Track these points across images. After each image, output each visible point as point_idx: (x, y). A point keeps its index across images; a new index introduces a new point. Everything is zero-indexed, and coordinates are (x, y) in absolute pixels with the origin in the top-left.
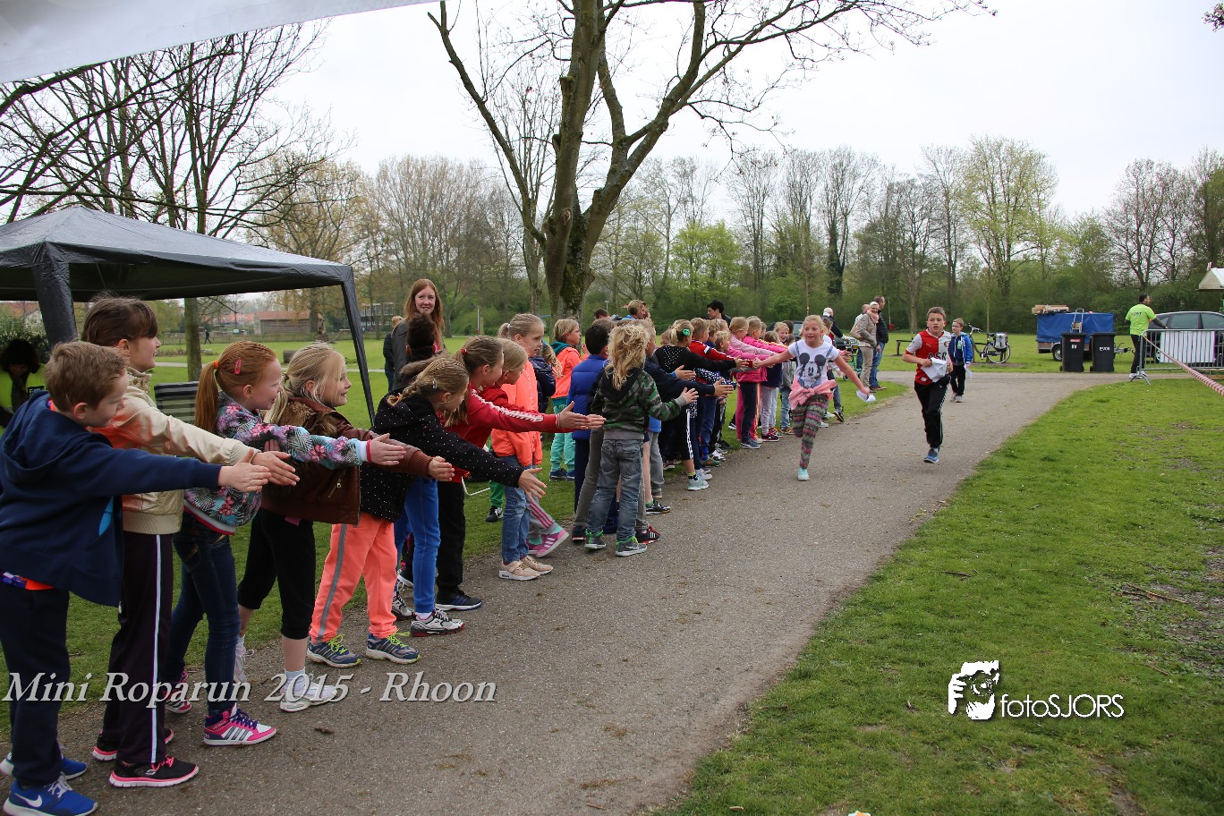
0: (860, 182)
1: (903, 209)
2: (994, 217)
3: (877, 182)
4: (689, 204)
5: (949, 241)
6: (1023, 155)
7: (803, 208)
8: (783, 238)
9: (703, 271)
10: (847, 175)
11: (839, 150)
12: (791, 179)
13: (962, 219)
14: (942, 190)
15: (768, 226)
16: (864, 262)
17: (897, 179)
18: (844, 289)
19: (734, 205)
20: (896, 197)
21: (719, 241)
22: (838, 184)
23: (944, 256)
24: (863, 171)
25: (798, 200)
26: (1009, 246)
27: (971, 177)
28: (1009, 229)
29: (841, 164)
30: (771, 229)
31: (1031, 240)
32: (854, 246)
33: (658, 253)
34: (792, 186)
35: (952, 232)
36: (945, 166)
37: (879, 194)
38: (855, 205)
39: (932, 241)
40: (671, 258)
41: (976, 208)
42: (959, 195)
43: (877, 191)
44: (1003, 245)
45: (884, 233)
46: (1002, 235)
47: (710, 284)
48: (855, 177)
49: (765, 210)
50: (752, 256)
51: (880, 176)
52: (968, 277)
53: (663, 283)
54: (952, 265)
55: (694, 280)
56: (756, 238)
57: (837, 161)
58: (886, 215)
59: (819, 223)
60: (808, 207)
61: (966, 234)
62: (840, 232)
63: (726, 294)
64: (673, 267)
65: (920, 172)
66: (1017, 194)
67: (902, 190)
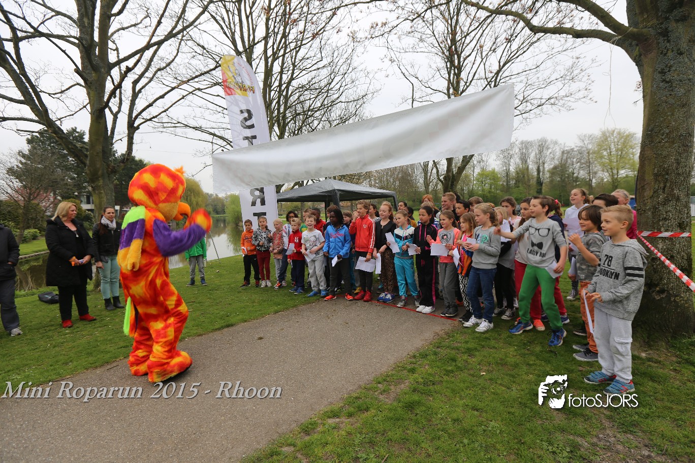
0: (550, 151)
1: (569, 160)
2: (611, 161)
3: (558, 150)
4: (481, 163)
5: (589, 170)
6: (625, 134)
7: (526, 161)
8: (517, 173)
9: (487, 187)
10: (544, 148)
11: (541, 139)
12: (521, 151)
13: (596, 162)
14: (587, 151)
15: (512, 169)
16: (551, 181)
17: (566, 149)
18: (543, 191)
19: (498, 162)
20: (565, 155)
21: (493, 176)
22: (541, 152)
23: (587, 176)
24: (551, 146)
25: (524, 160)
26: (618, 172)
27: (600, 145)
28: (618, 165)
29: (542, 144)
30: (513, 170)
31: (629, 168)
32: (547, 175)
33: (470, 180)
34: (522, 154)
35: (591, 167)
36: (588, 142)
37: (558, 154)
38: (548, 159)
39: (582, 172)
40: (475, 182)
41: (602, 157)
42: (594, 153)
43: (558, 153)
44: (615, 171)
45: (561, 170)
46: (614, 168)
47: (489, 191)
48: (548, 148)
49: (511, 164)
50: (506, 181)
51: (559, 148)
52: (598, 184)
53: (472, 192)
54: (591, 180)
55: (483, 190)
56: (507, 174)
57: (540, 143)
58: (561, 163)
59: (532, 167)
60: (528, 161)
61: (597, 167)
62: (541, 170)
63: (495, 195)
64: (475, 186)
65: (576, 145)
66: (622, 150)
67: (568, 152)
